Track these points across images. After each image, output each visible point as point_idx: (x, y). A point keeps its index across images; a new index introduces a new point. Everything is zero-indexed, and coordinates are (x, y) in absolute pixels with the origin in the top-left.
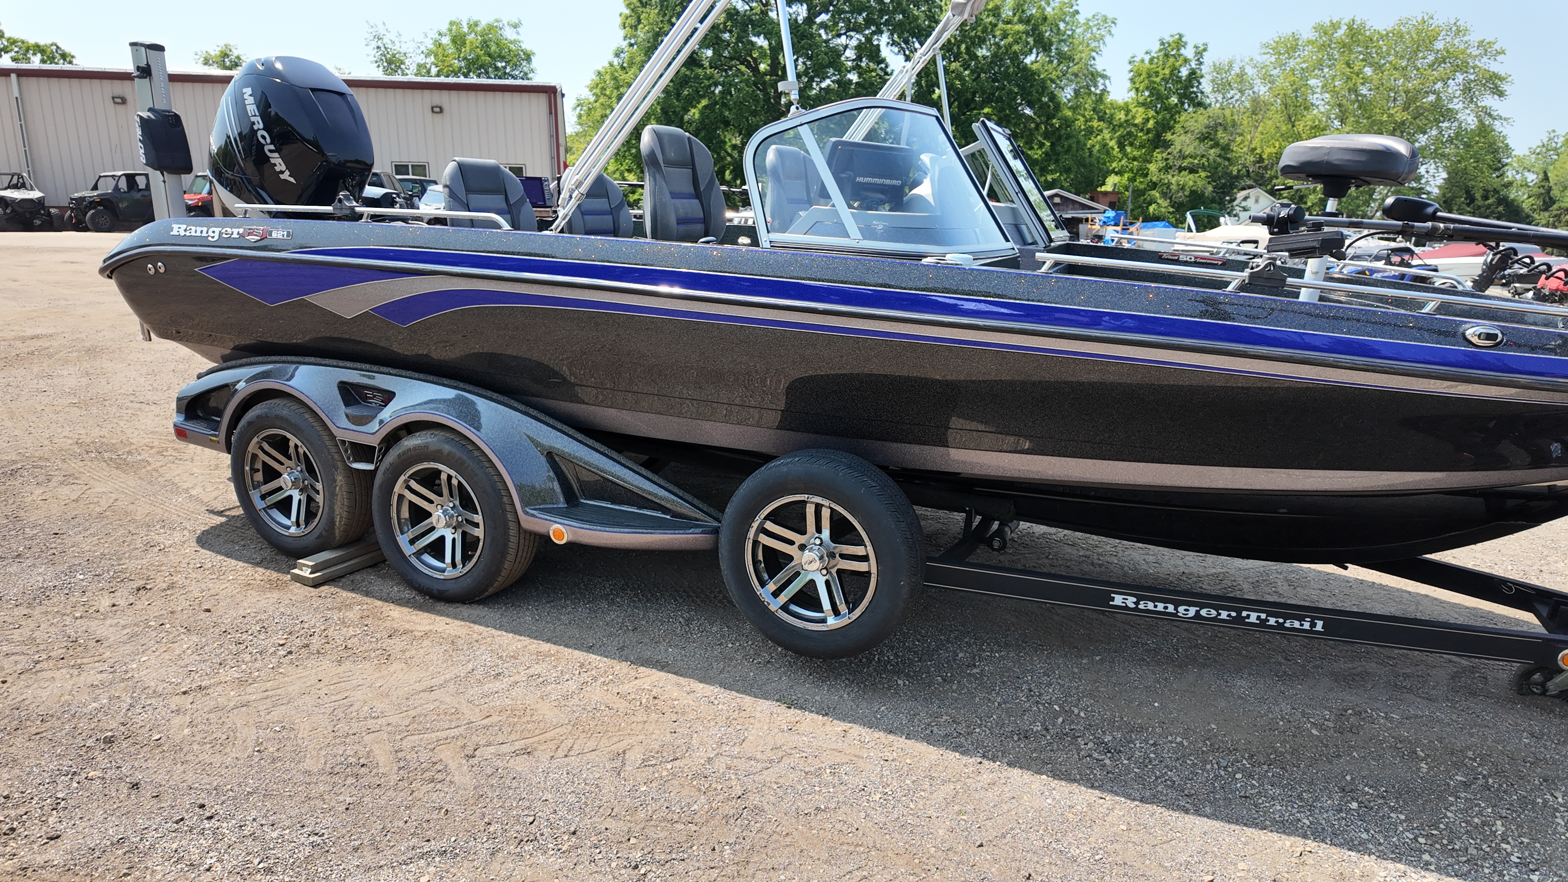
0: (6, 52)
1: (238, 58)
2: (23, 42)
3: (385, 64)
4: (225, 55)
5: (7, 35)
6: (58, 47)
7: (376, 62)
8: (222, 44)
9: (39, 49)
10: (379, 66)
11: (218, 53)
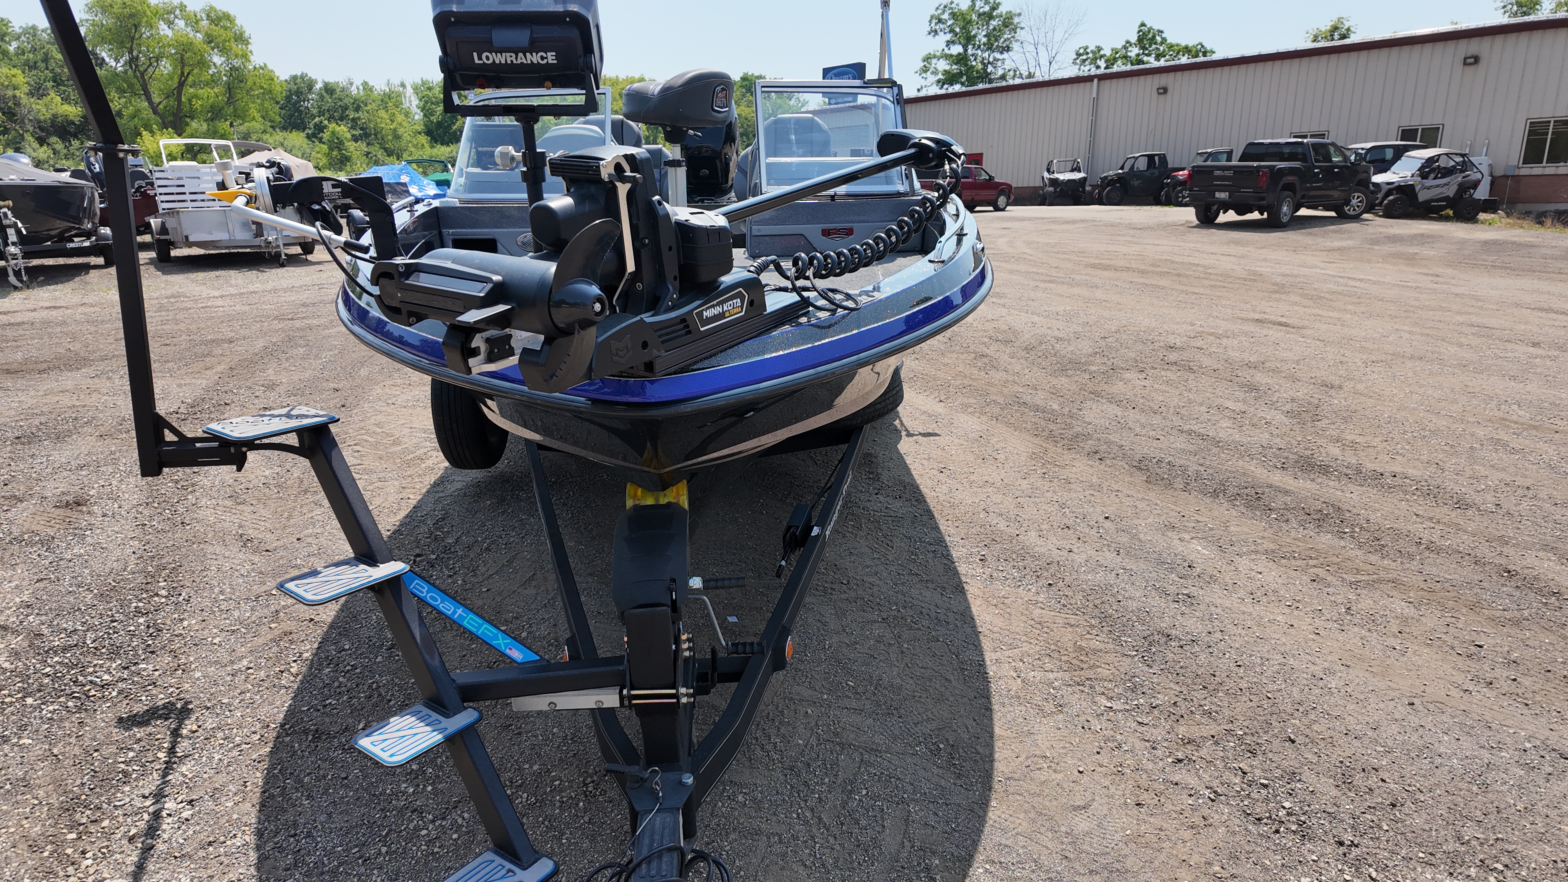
0: (1164, 56)
1: (1348, 30)
2: (1177, 45)
3: (1515, 8)
4: (1335, 28)
5: (1168, 42)
6: (1202, 46)
7: (1504, 7)
8: (1335, 19)
9: (1187, 50)
10: (1505, 12)
11: (1329, 28)
